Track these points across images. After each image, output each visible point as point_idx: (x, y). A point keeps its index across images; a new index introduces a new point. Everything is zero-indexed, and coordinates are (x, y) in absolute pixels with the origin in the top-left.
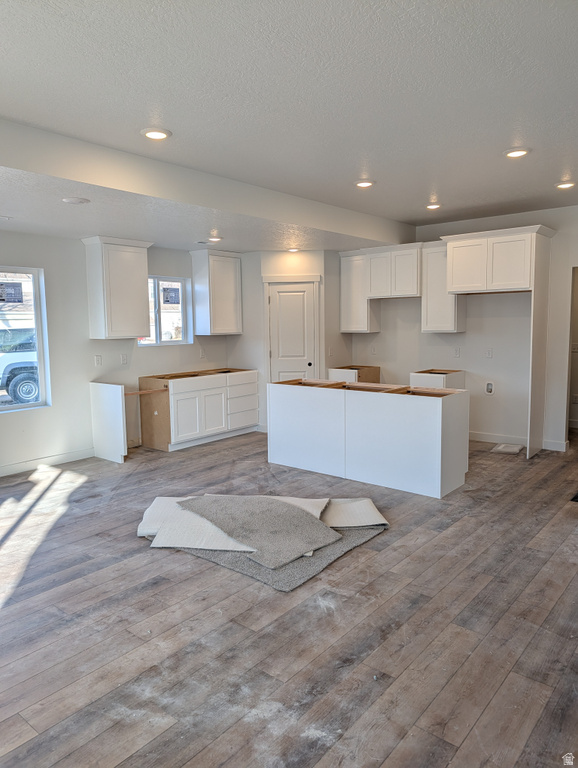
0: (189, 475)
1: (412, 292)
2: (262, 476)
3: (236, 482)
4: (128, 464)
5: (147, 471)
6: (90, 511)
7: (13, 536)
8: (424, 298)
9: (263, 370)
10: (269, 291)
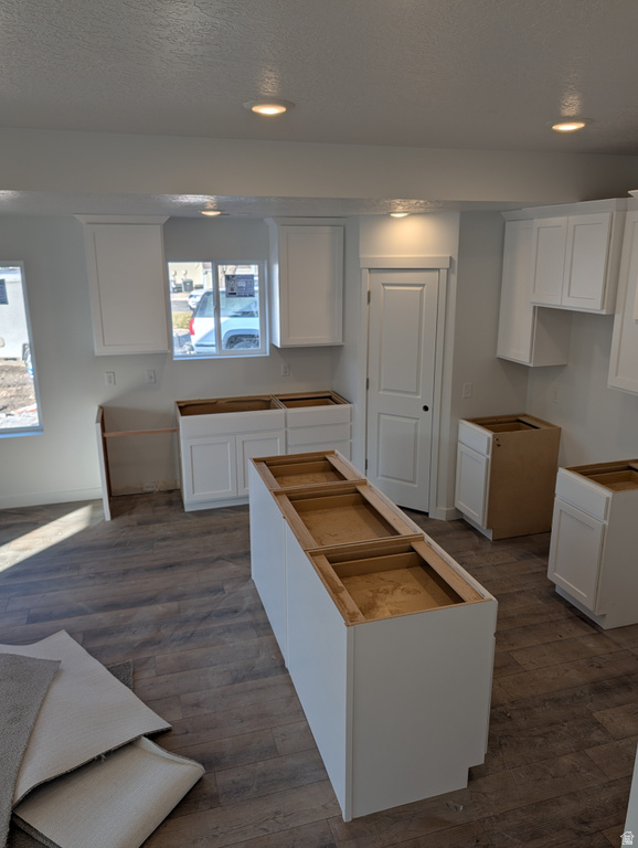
4: (112, 523)
8: (617, 318)
9: (358, 406)
10: (369, 282)
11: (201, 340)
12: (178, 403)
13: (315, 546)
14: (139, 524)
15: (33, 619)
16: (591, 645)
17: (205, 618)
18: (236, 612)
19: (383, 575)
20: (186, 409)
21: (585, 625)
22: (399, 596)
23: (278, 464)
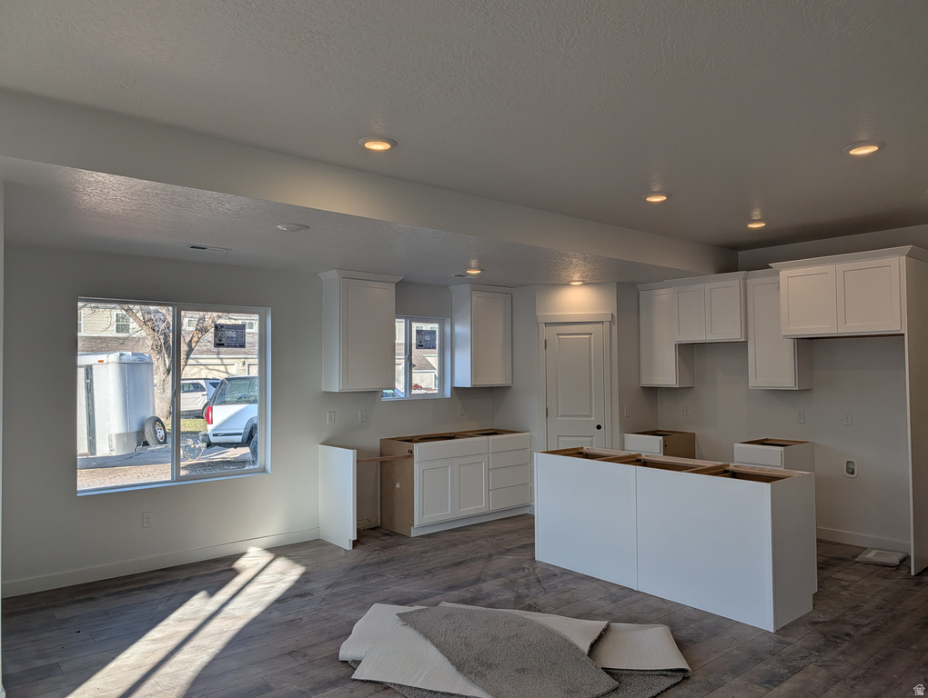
0: (429, 572)
1: (734, 334)
2: (524, 580)
3: (487, 587)
4: (357, 551)
5: (378, 563)
6: (291, 617)
7: (187, 648)
8: (751, 342)
9: (537, 433)
10: (546, 333)
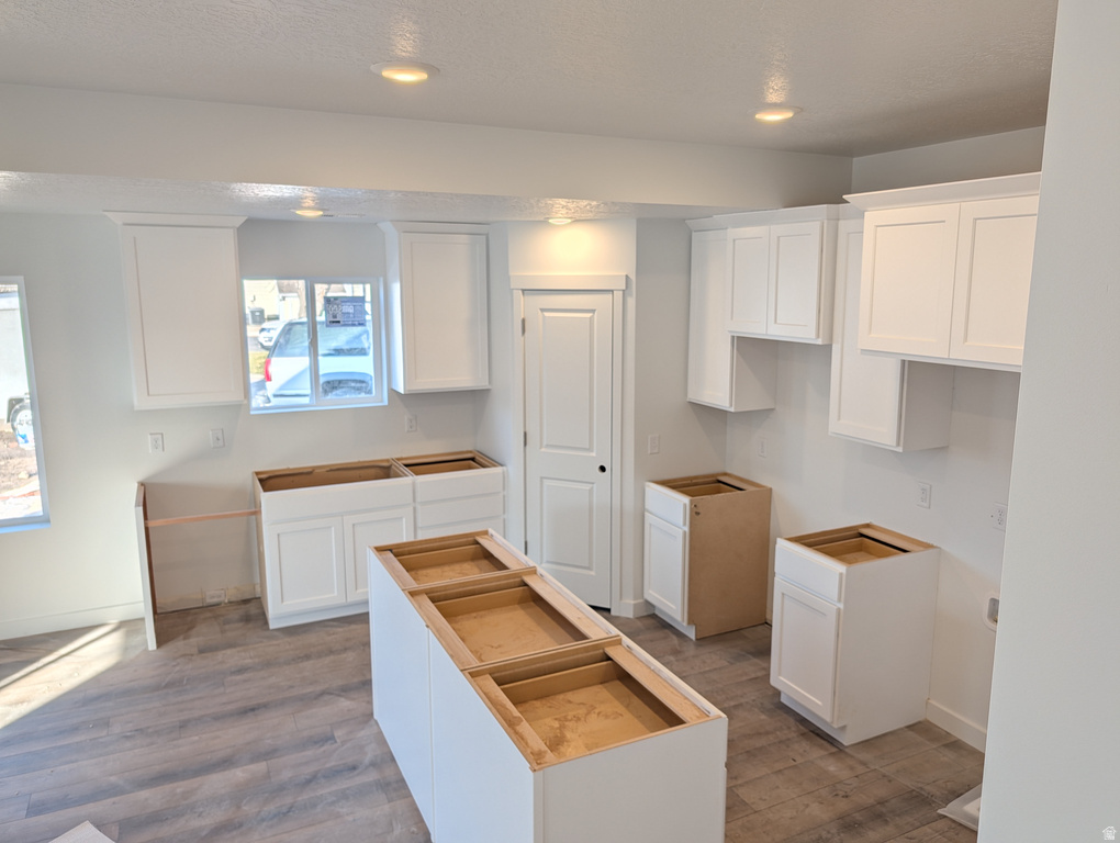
1: (807, 332)
4: (158, 653)
8: (836, 349)
9: (513, 468)
10: (523, 306)
11: (282, 388)
12: (257, 473)
13: (475, 663)
14: (201, 651)
15: (36, 809)
16: (832, 768)
17: (308, 782)
18: (354, 768)
19: (570, 696)
20: (270, 481)
21: (823, 742)
22: (595, 723)
23: (410, 554)
